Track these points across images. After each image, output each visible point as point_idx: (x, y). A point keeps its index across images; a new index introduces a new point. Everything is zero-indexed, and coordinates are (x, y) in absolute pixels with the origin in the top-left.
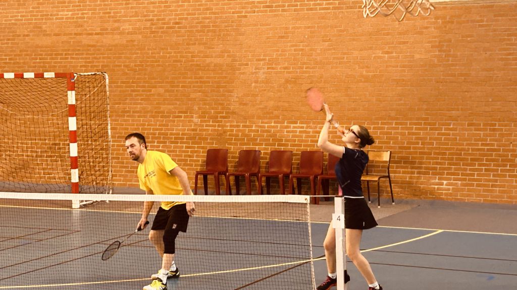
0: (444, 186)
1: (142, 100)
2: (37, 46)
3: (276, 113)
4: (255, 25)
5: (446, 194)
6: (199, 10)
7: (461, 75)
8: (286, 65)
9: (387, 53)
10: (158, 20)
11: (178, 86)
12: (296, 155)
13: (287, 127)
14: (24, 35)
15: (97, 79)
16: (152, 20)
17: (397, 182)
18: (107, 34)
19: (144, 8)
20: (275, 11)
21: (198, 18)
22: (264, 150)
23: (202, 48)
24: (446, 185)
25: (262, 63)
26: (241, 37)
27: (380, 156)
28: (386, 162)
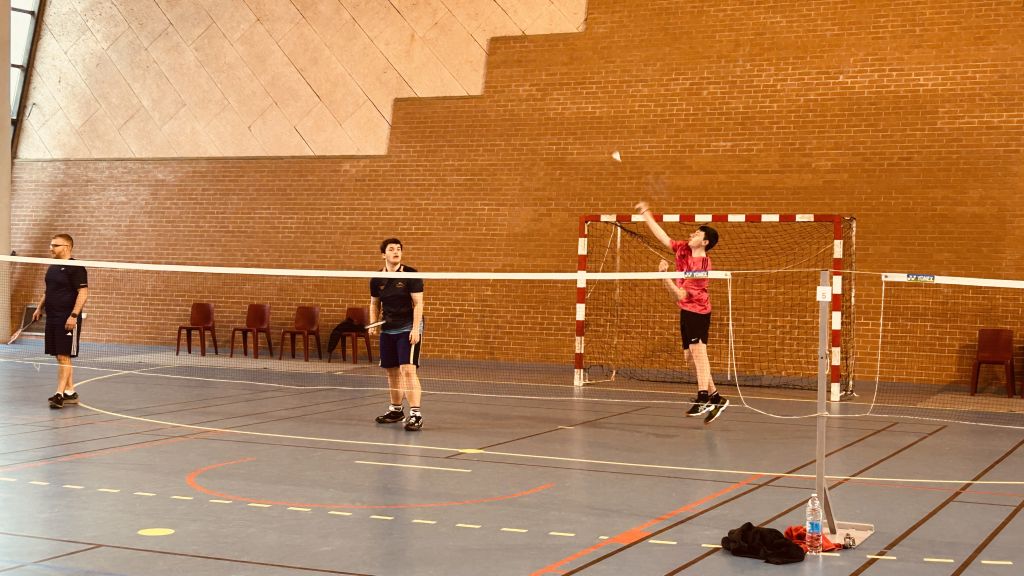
2: (679, 188)
6: (939, 141)
10: (873, 154)
11: (912, 244)
14: (656, 173)
19: (849, 137)
21: (938, 153)
23: (948, 193)
26: (1012, 179)
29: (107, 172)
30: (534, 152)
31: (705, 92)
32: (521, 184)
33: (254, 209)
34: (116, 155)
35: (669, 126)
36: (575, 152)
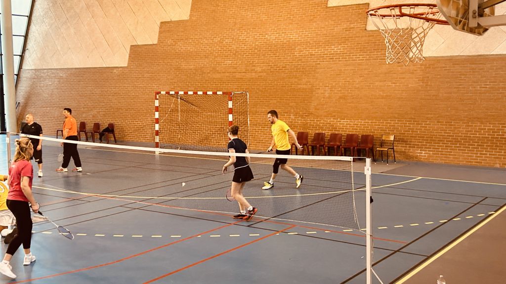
0: (423, 154)
1: (265, 106)
2: (214, 79)
3: (334, 114)
4: (324, 68)
5: (424, 159)
6: (295, 60)
7: (433, 96)
8: (340, 89)
9: (394, 83)
10: (274, 65)
11: (283, 100)
12: (344, 136)
13: (339, 122)
14: (208, 73)
15: (243, 95)
16: (271, 65)
17: (397, 152)
18: (248, 72)
19: (267, 59)
20: (335, 61)
21: (294, 65)
22: (328, 133)
23: (296, 80)
24: (424, 154)
25: (327, 88)
26: (317, 75)
27: (389, 138)
28: (392, 141)
29: (46, 74)
30: (171, 65)
31: (224, 42)
32: (166, 77)
33: (87, 87)
34: (49, 68)
35: (213, 55)
36: (184, 65)
